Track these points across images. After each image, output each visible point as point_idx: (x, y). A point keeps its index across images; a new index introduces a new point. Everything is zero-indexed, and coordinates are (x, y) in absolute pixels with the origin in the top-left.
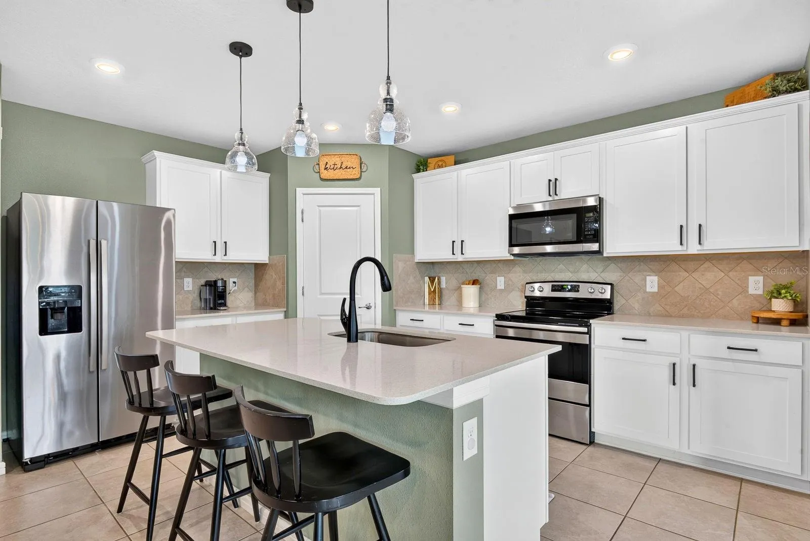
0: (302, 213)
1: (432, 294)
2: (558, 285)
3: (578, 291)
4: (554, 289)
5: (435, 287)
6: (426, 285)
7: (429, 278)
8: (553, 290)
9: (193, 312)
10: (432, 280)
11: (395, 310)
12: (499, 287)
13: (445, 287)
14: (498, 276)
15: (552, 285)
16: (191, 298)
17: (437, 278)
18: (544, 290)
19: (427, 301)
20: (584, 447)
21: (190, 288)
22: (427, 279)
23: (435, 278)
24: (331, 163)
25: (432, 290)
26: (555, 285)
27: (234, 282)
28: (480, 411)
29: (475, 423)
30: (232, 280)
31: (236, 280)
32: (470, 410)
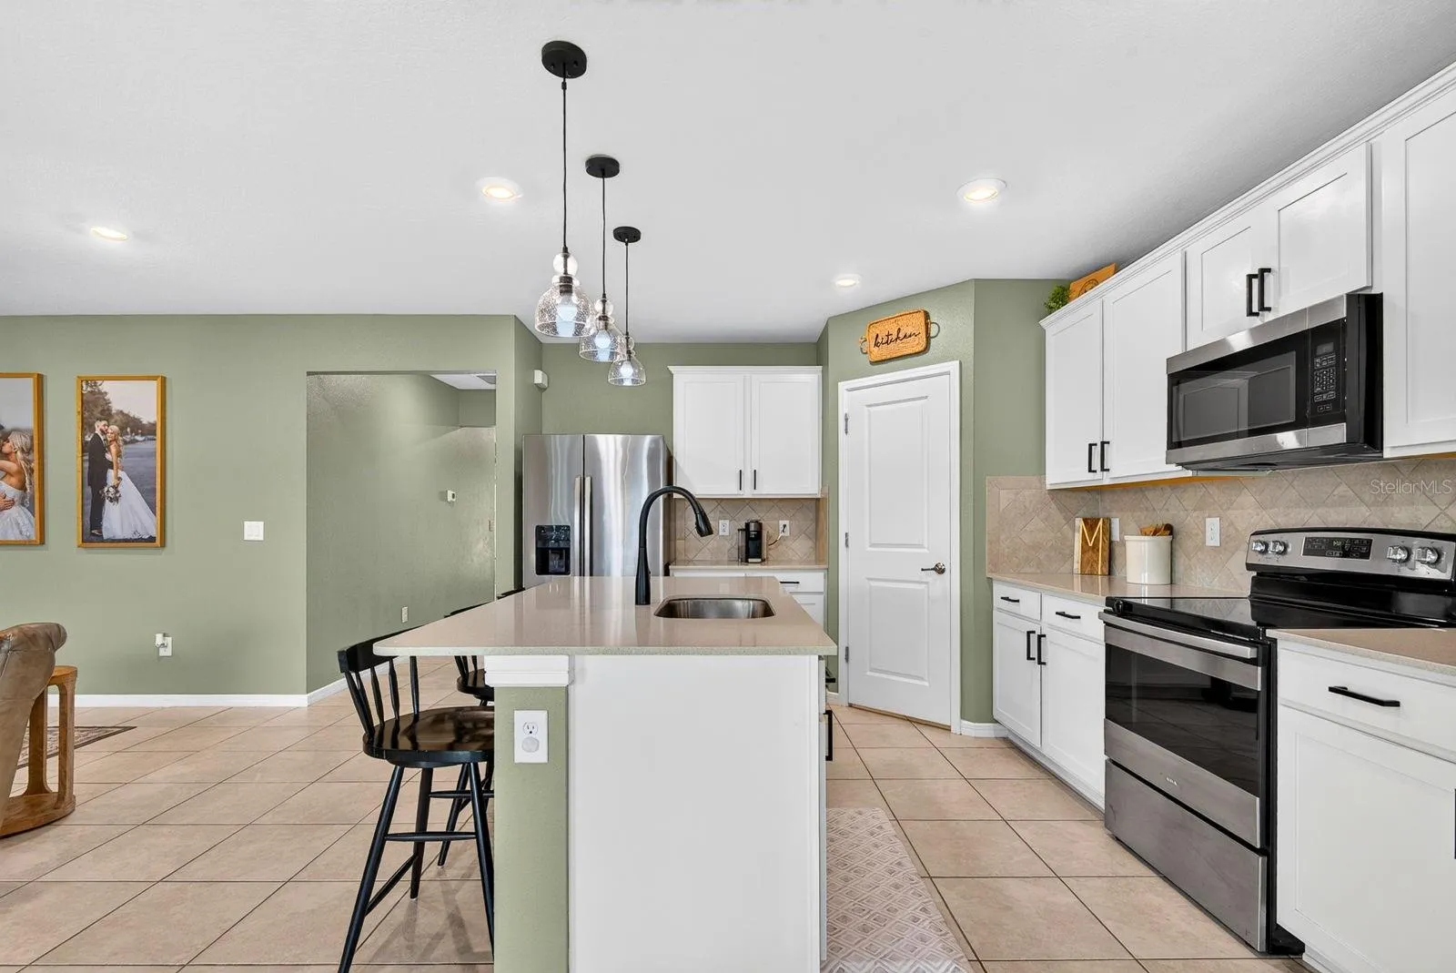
0: (846, 420)
1: (1090, 552)
2: (1321, 539)
3: (1366, 556)
4: (1311, 549)
5: (1097, 539)
6: (1076, 534)
7: (1085, 521)
8: (1307, 552)
9: (730, 562)
10: (1091, 523)
11: (990, 580)
12: (1209, 543)
13: (1118, 540)
14: (1209, 517)
15: (1307, 540)
16: (729, 546)
17: (1101, 523)
18: (1289, 550)
19: (1077, 566)
20: (1246, 952)
21: (727, 533)
22: (1080, 523)
23: (1099, 519)
24: (883, 335)
25: (1090, 545)
26: (1314, 539)
27: (785, 526)
28: (557, 704)
29: (540, 717)
30: (782, 523)
31: (787, 522)
32: (531, 697)
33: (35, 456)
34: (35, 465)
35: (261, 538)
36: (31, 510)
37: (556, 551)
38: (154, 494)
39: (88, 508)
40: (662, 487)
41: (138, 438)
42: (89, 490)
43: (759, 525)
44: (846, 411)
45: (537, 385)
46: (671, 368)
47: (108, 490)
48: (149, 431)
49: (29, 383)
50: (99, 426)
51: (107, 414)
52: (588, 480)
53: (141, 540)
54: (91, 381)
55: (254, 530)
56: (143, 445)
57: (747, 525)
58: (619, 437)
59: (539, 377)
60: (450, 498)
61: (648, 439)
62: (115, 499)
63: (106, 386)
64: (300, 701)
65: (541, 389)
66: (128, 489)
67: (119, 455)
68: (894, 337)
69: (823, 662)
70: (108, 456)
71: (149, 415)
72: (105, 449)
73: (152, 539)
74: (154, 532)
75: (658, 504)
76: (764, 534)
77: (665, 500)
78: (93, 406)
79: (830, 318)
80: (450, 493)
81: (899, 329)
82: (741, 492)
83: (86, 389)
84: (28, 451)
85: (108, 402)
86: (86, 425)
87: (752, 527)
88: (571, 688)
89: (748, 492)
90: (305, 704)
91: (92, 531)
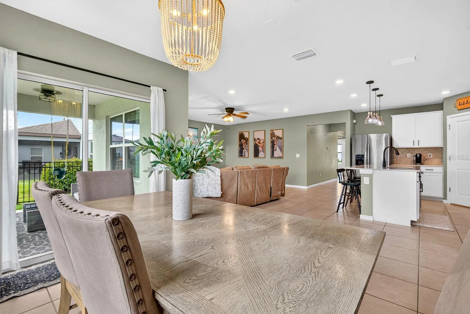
0: (449, 126)
9: (411, 164)
16: (410, 160)
24: (462, 102)
27: (430, 155)
28: (371, 176)
29: (368, 178)
30: (429, 154)
31: (431, 154)
32: (367, 175)
33: (264, 143)
34: (264, 145)
35: (299, 157)
36: (264, 152)
37: (360, 160)
38: (281, 150)
39: (272, 152)
40: (389, 146)
41: (279, 140)
42: (272, 149)
43: (420, 155)
44: (449, 123)
45: (354, 123)
46: (391, 116)
47: (275, 149)
48: (281, 138)
49: (264, 131)
50: (273, 138)
51: (274, 136)
52: (368, 144)
53: (279, 157)
54: (272, 131)
55: (298, 156)
56: (280, 141)
57: (416, 155)
58: (376, 135)
59: (355, 121)
60: (329, 149)
61: (384, 135)
62: (276, 150)
63: (274, 131)
64: (306, 188)
65: (355, 124)
66: (278, 149)
67: (276, 143)
68: (466, 102)
69: (418, 174)
70: (275, 143)
71: (281, 136)
72: (274, 142)
73: (281, 157)
74: (282, 156)
75: (388, 150)
76: (422, 158)
77: (390, 149)
78: (273, 135)
79: (444, 99)
80: (329, 148)
81: (467, 101)
82: (414, 146)
83: (271, 132)
84: (263, 143)
85: (274, 134)
86: (272, 138)
87: (418, 155)
88: (373, 175)
89: (416, 146)
90: (307, 188)
91: (272, 156)
